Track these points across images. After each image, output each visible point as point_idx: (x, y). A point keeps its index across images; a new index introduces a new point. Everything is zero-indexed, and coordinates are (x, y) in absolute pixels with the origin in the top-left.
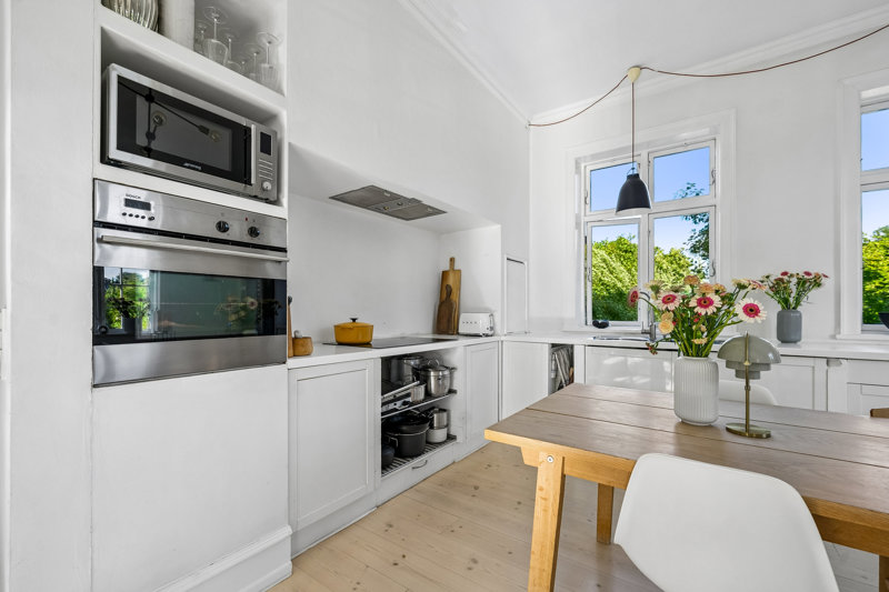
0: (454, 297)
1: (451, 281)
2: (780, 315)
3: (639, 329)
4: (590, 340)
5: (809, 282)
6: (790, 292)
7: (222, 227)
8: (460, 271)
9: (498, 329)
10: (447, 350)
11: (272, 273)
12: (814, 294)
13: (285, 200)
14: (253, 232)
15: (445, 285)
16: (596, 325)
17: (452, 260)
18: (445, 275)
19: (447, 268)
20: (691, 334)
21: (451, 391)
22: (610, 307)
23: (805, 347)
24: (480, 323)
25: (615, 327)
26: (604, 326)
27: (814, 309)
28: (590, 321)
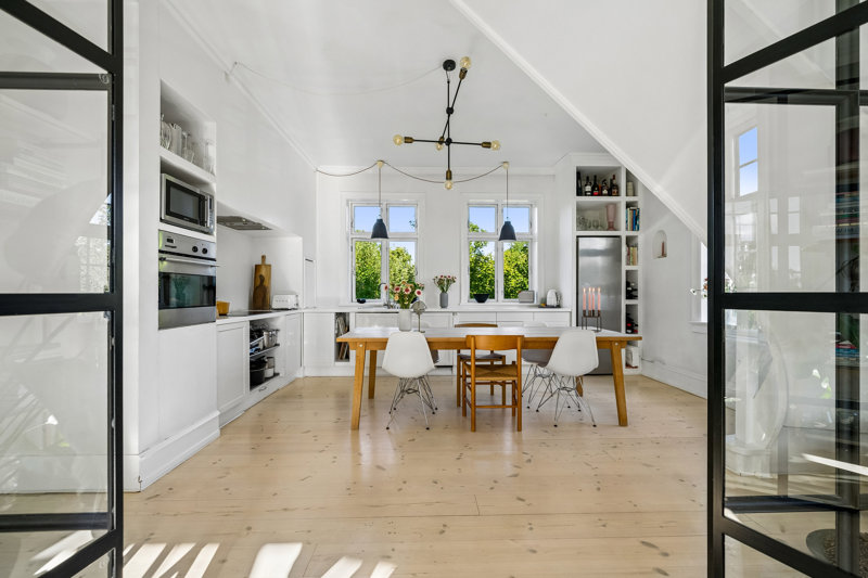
0: (266, 283)
1: (263, 272)
2: (441, 295)
3: (382, 303)
4: (356, 310)
5: (451, 281)
6: (444, 283)
7: (195, 249)
8: (270, 266)
9: (300, 305)
10: (272, 319)
11: (210, 272)
12: (453, 285)
13: (215, 233)
14: (205, 251)
15: (258, 274)
16: (359, 301)
17: (263, 257)
18: (257, 268)
19: (260, 262)
20: (404, 301)
21: (277, 345)
22: (366, 290)
23: (450, 308)
24: (290, 301)
25: (369, 302)
26: (363, 302)
27: (452, 292)
28: (355, 300)
